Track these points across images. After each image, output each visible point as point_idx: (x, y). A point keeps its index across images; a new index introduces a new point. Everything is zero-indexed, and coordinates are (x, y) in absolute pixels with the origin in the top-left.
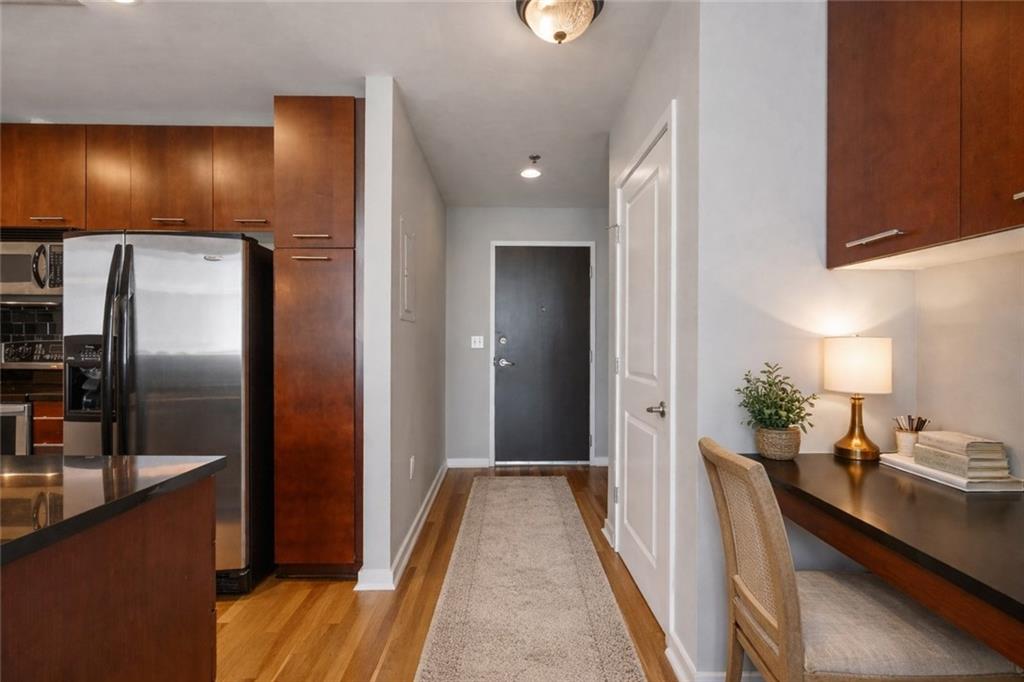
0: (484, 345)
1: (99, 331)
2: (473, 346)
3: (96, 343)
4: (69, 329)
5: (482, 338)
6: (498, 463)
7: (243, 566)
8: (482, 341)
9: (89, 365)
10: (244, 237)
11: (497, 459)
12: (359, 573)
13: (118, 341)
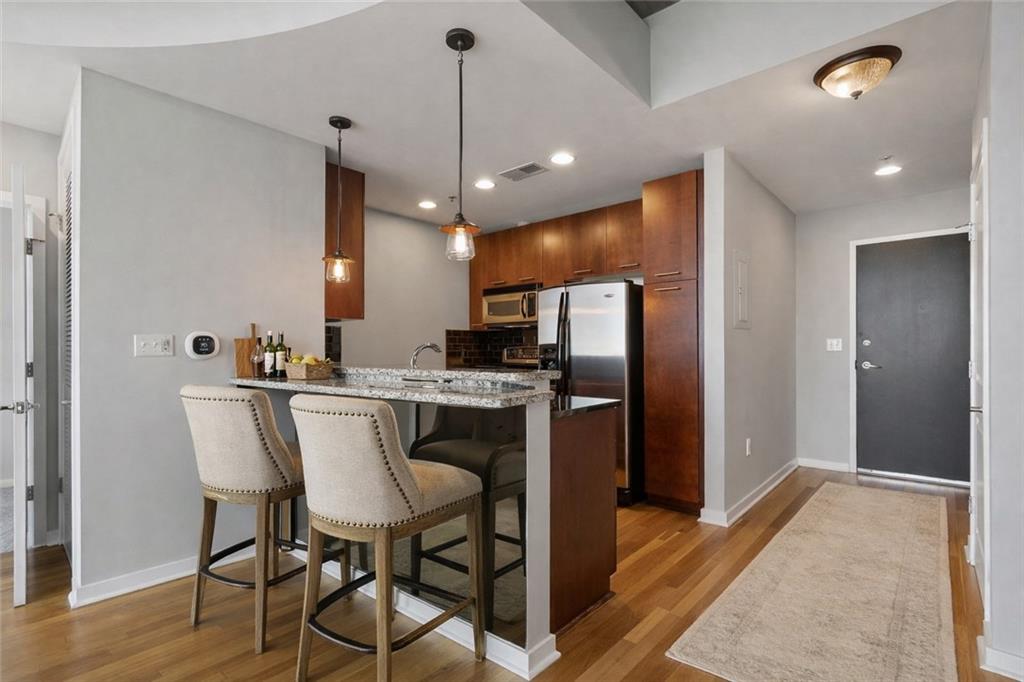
0: (843, 347)
1: (555, 342)
2: (829, 349)
3: (552, 348)
4: (541, 341)
5: (840, 340)
6: (861, 470)
7: (627, 486)
8: (840, 344)
9: (549, 360)
10: (626, 281)
11: (858, 466)
12: (702, 510)
13: (563, 347)
